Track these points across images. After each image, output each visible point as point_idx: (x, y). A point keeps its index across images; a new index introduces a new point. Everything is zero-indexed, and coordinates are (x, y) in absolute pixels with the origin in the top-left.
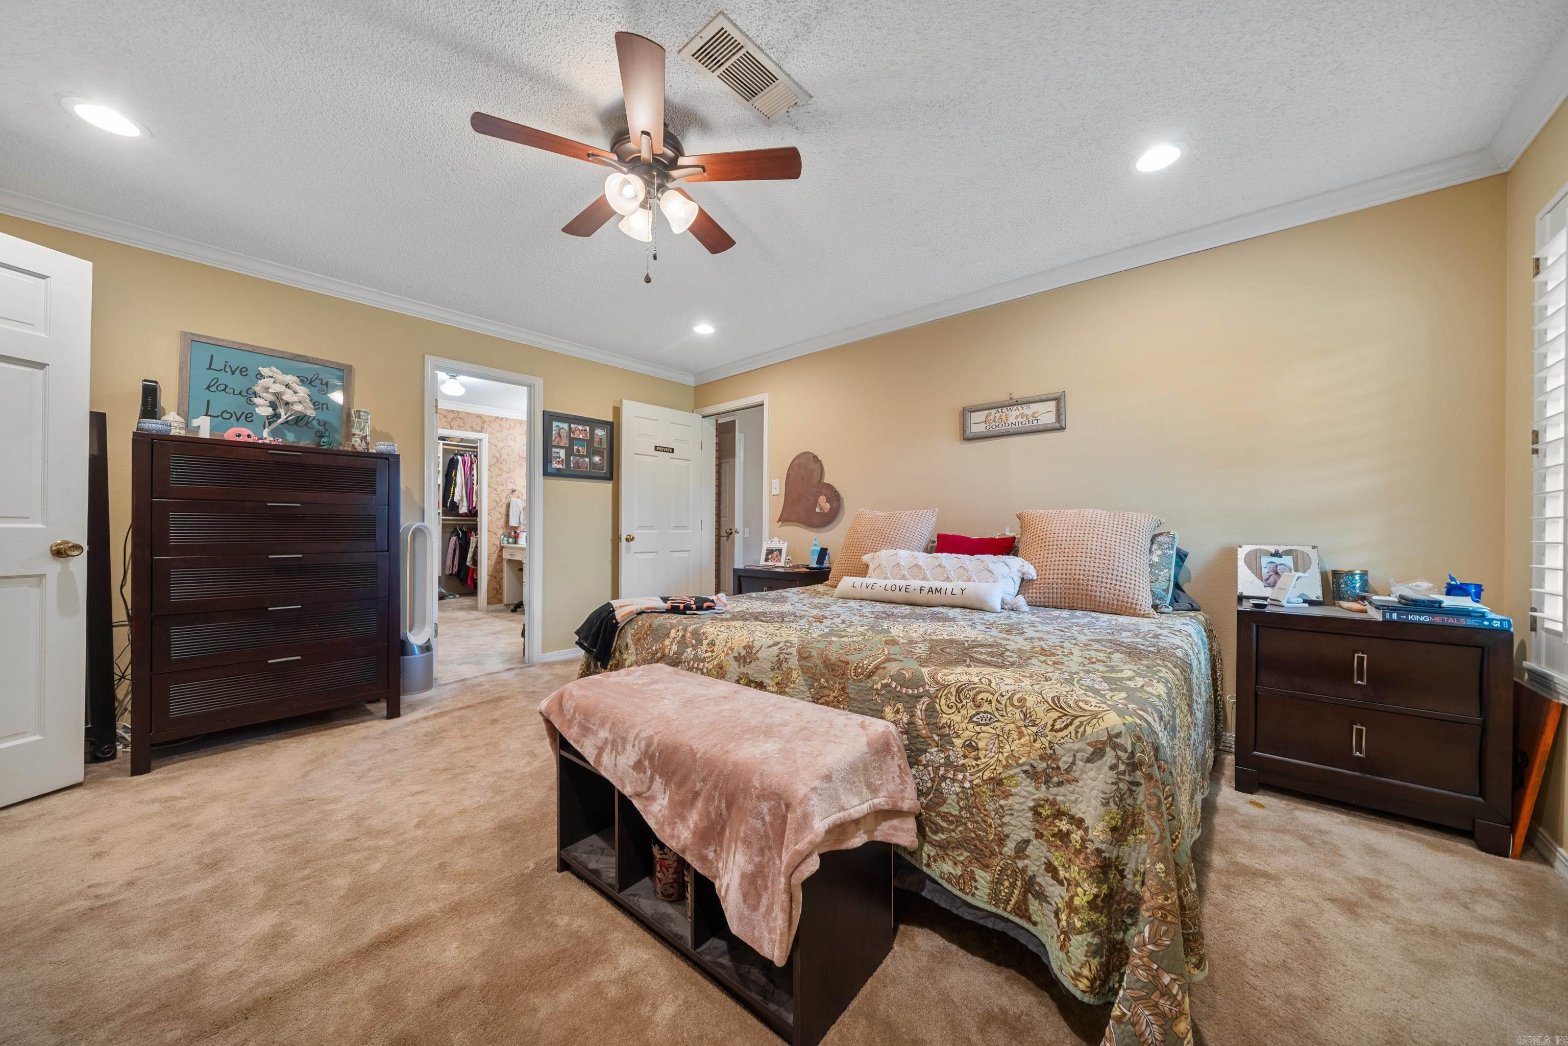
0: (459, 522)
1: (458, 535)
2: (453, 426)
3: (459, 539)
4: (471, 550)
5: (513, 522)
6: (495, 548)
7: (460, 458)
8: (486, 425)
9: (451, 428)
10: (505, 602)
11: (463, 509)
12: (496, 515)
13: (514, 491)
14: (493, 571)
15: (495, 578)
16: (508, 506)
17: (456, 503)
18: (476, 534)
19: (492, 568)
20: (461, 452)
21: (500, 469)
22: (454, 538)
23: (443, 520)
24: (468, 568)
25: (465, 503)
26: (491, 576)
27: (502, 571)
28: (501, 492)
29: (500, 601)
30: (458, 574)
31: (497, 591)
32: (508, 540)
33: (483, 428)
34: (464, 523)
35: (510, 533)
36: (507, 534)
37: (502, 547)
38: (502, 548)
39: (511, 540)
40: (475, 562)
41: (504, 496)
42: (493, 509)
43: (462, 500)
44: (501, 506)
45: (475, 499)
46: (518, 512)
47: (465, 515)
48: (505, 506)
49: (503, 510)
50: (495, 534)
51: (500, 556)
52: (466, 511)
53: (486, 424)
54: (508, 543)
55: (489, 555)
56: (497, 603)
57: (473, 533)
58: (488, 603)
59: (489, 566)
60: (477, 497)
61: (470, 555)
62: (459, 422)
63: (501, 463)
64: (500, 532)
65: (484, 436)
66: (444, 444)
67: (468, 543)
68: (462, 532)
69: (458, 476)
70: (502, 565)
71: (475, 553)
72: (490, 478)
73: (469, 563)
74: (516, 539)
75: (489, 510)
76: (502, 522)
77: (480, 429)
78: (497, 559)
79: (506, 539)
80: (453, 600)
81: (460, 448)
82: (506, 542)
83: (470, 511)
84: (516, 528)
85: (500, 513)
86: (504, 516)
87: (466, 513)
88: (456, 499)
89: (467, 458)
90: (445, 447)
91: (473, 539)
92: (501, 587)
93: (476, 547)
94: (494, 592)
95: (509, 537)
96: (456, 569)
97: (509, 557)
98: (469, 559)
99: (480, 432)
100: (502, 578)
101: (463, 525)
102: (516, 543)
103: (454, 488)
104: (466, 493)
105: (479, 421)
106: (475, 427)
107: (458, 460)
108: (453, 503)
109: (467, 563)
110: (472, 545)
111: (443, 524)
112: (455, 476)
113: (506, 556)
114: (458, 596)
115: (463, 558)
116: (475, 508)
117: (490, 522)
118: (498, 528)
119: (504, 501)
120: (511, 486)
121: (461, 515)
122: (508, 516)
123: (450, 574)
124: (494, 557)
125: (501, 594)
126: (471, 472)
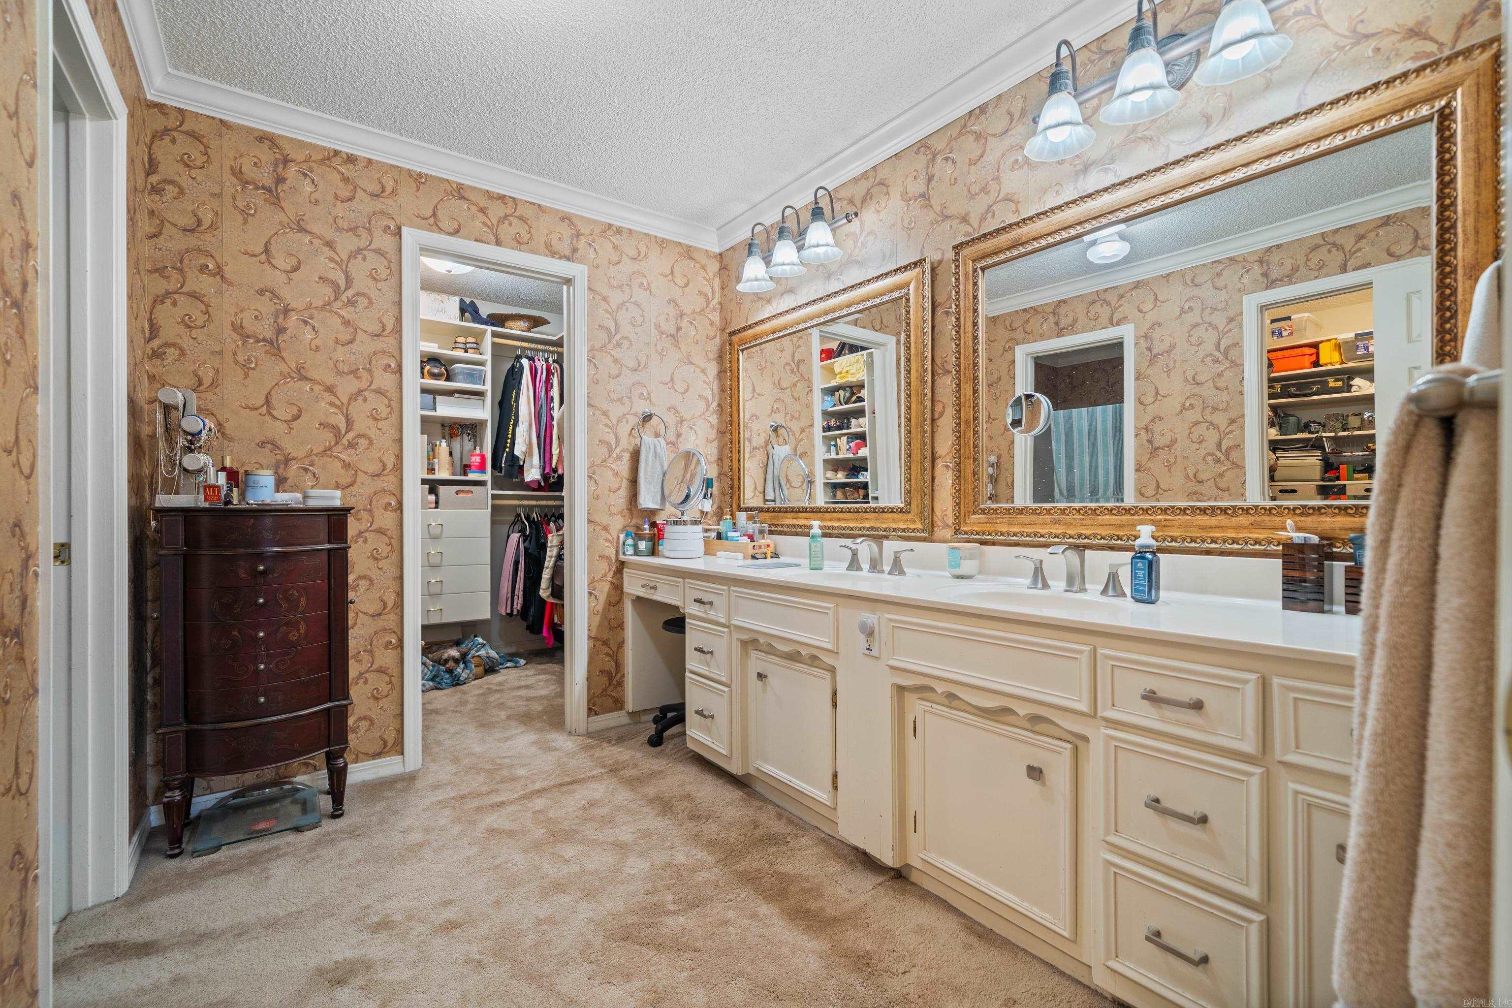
0: (526, 502)
1: (522, 531)
2: (502, 236)
3: (525, 538)
4: (549, 562)
5: (647, 500)
6: (603, 567)
7: (525, 362)
8: (582, 243)
9: (498, 243)
10: (630, 706)
11: (533, 474)
12: (607, 479)
13: (647, 418)
14: (600, 626)
15: (605, 643)
16: (636, 456)
17: (518, 458)
18: (559, 528)
19: (598, 618)
20: (529, 353)
21: (616, 361)
22: (515, 537)
23: (494, 497)
24: (543, 601)
25: (536, 460)
26: (596, 639)
27: (621, 626)
28: (619, 421)
29: (618, 704)
30: (524, 613)
31: (611, 679)
32: (635, 546)
33: (575, 250)
34: (534, 503)
35: (638, 528)
36: (632, 530)
37: (622, 563)
38: (621, 566)
39: (642, 545)
40: (558, 591)
41: (624, 430)
42: (601, 465)
43: (529, 452)
44: (619, 458)
45: (555, 451)
46: (659, 471)
47: (537, 486)
48: (626, 456)
49: (624, 467)
50: (606, 528)
51: (617, 588)
52: (538, 476)
53: (583, 240)
54: (637, 553)
55: (592, 583)
56: (611, 711)
57: (552, 525)
58: (591, 712)
59: (592, 613)
60: (560, 445)
61: (546, 575)
62: (518, 228)
63: (619, 345)
64: (617, 523)
65: (577, 270)
66: (495, 335)
67: (543, 547)
68: (532, 522)
69: (523, 400)
70: (622, 611)
71: (558, 571)
72: (594, 382)
73: (544, 592)
74: (656, 537)
75: (592, 466)
76: (620, 499)
77: (567, 252)
78: (609, 596)
79: (630, 542)
80: (513, 672)
81: (525, 344)
82: (630, 551)
83: (545, 477)
84: (653, 512)
85: (616, 474)
86: (625, 484)
87: (539, 482)
88: (519, 450)
89: (540, 365)
90: (498, 340)
91: (552, 540)
92: (619, 666)
93: (560, 557)
94: (604, 680)
95: (639, 537)
96: (518, 605)
97: (641, 592)
98: (544, 583)
99: (568, 259)
100: (621, 644)
101: (532, 507)
102: (653, 552)
103: (515, 425)
104: (538, 437)
105: (566, 231)
106: (557, 245)
107: (521, 365)
108: (513, 459)
109: (541, 593)
110: (551, 553)
111: (494, 507)
112: (517, 401)
113: (633, 586)
114: (522, 662)
115: (532, 581)
116: (555, 471)
117: (594, 498)
118: (612, 514)
119: (626, 444)
120: (643, 407)
121: (527, 486)
122: (634, 482)
123: (511, 615)
124: (604, 589)
125: (620, 684)
126: (547, 392)
